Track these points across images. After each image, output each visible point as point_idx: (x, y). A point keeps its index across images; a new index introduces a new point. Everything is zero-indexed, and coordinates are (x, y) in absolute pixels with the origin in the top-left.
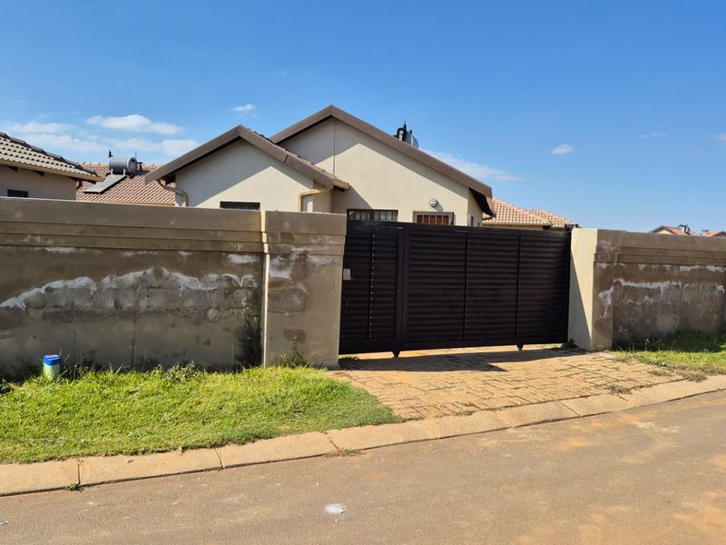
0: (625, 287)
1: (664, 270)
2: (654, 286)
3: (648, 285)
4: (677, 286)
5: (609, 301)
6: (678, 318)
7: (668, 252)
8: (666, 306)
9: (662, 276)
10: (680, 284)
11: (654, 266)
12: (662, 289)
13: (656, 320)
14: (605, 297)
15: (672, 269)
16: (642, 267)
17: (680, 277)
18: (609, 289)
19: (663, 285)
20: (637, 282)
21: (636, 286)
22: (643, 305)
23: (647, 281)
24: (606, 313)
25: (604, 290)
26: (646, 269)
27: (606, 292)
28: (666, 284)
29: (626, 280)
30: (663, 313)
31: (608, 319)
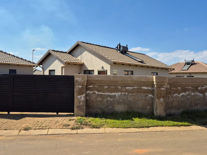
0: (97, 94)
1: (118, 88)
2: (113, 94)
3: (110, 94)
4: (125, 94)
5: (83, 99)
6: (127, 106)
7: (118, 82)
8: (120, 102)
9: (117, 90)
10: (127, 94)
11: (112, 87)
12: (117, 96)
13: (114, 107)
14: (81, 97)
15: (121, 88)
16: (106, 87)
17: (126, 91)
18: (83, 95)
19: (117, 94)
20: (104, 92)
21: (103, 94)
22: (107, 101)
23: (109, 92)
24: (81, 103)
25: (80, 95)
26: (108, 88)
27: (81, 96)
28: (119, 93)
29: (98, 91)
30: (118, 104)
31: (82, 105)
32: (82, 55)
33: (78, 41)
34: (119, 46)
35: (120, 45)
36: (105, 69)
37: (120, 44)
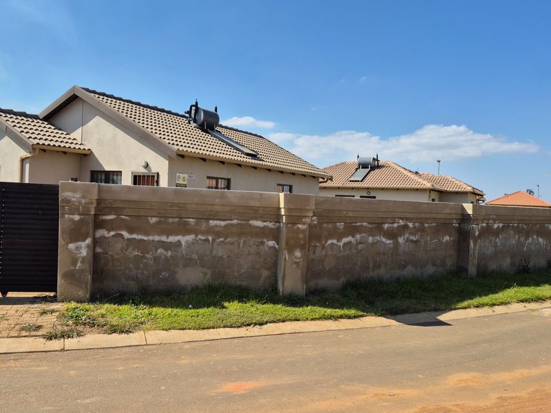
0: (128, 239)
1: (186, 224)
2: (173, 239)
3: (164, 238)
4: (208, 240)
5: (84, 252)
6: (209, 272)
7: (189, 206)
8: (191, 259)
9: (184, 229)
10: (210, 239)
11: (171, 220)
12: (183, 244)
13: (175, 273)
14: (78, 248)
15: (197, 224)
16: (154, 220)
17: (210, 231)
18: (84, 240)
19: (185, 239)
20: (147, 234)
21: (146, 238)
22: (156, 259)
23: (161, 233)
24: (79, 264)
25: (77, 240)
26: (158, 223)
27: (79, 243)
28: (190, 238)
29: (131, 232)
30: (185, 266)
31: (82, 271)
32: (85, 127)
33: (74, 87)
34: (194, 108)
35: (196, 105)
36: (154, 170)
37: (197, 103)
